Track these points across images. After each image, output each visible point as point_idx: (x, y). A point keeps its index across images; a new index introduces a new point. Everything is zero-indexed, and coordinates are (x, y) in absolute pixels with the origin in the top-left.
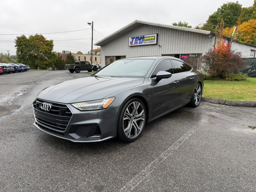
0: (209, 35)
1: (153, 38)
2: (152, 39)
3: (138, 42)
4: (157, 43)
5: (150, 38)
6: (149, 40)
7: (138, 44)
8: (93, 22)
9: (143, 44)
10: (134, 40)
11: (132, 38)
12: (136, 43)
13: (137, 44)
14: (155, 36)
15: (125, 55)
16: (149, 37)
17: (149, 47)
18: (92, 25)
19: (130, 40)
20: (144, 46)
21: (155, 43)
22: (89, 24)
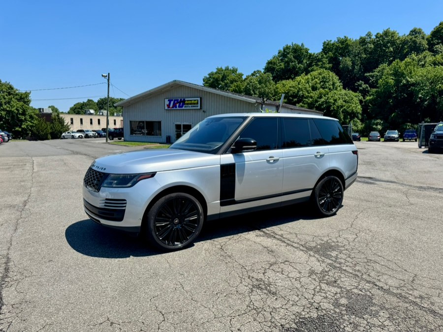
0: (255, 104)
1: (196, 102)
2: (194, 104)
3: (178, 105)
4: (201, 108)
5: (193, 102)
6: (191, 104)
7: (178, 108)
8: (109, 74)
9: (183, 108)
10: (172, 102)
11: (169, 100)
12: (174, 106)
13: (176, 107)
14: (198, 100)
15: (159, 120)
16: (191, 100)
17: (191, 111)
18: (107, 78)
19: (167, 102)
20: (185, 111)
21: (199, 107)
22: (102, 76)
